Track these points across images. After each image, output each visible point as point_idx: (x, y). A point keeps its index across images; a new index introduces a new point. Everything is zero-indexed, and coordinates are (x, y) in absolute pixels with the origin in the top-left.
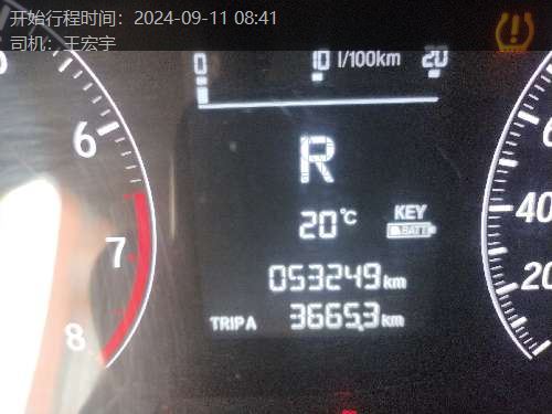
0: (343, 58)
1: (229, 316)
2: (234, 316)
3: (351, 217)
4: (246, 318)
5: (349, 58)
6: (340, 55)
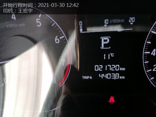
1: (86, 76)
6: (111, 20)
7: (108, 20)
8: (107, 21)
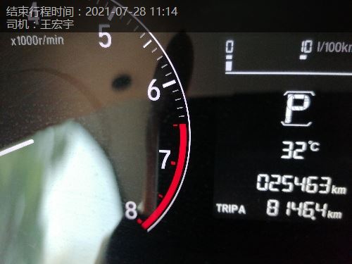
0: (321, 46)
1: (228, 204)
2: (231, 204)
3: (315, 147)
4: (239, 207)
5: (325, 46)
7: (311, 42)
8: (308, 44)
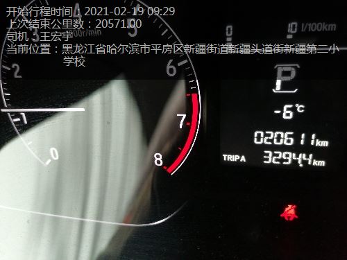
0: (304, 26)
1: (232, 155)
2: (235, 154)
3: (301, 109)
4: (241, 157)
5: (308, 26)
6: (303, 25)
7: (296, 24)
8: (294, 26)
